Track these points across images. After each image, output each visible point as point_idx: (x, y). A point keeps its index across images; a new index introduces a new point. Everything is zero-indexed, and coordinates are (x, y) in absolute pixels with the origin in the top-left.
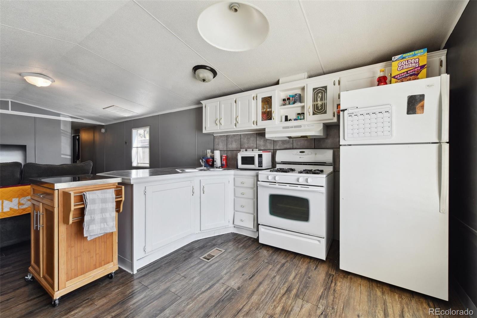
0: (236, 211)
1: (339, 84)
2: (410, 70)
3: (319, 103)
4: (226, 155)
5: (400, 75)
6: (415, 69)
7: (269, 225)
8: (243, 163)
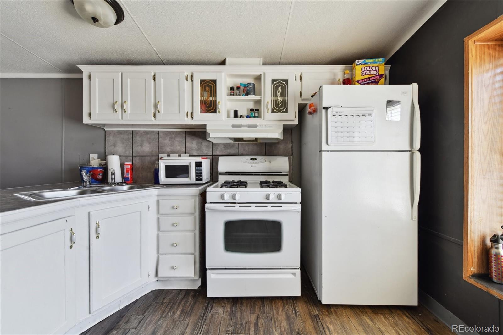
0: (162, 255)
1: (301, 80)
2: (372, 77)
3: (280, 99)
4: (131, 163)
5: (364, 80)
6: (376, 77)
7: (225, 268)
8: (167, 176)
